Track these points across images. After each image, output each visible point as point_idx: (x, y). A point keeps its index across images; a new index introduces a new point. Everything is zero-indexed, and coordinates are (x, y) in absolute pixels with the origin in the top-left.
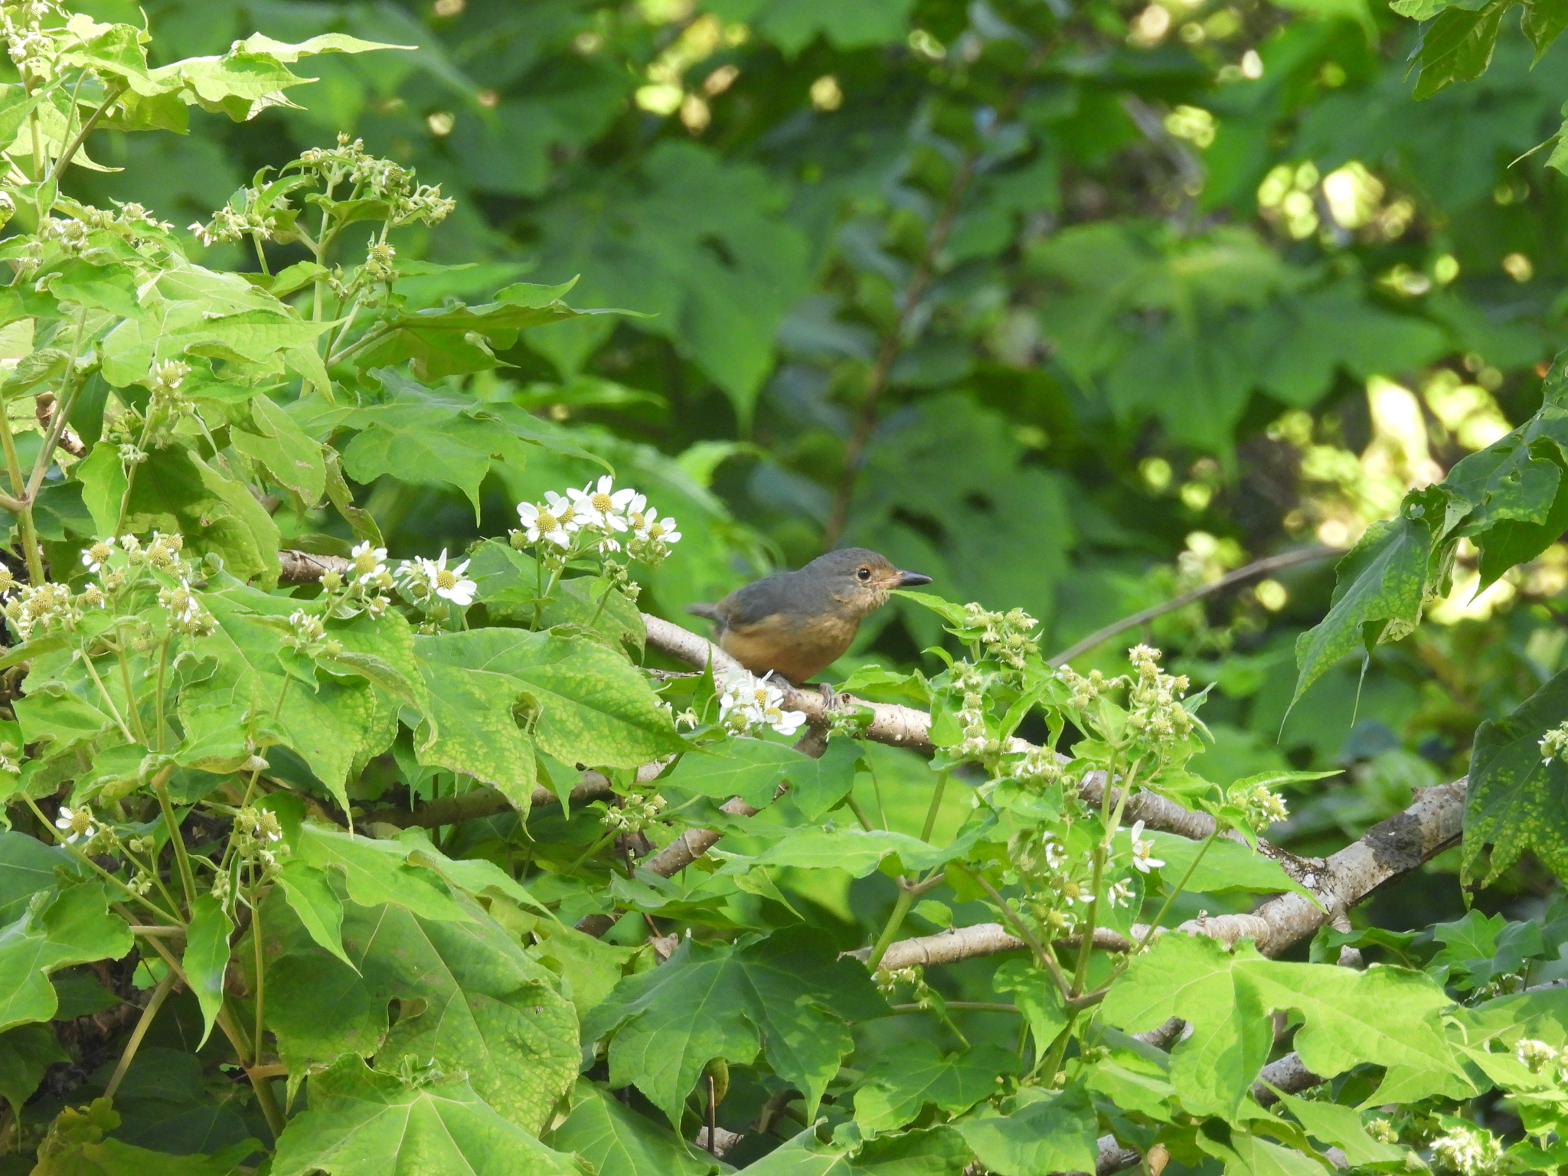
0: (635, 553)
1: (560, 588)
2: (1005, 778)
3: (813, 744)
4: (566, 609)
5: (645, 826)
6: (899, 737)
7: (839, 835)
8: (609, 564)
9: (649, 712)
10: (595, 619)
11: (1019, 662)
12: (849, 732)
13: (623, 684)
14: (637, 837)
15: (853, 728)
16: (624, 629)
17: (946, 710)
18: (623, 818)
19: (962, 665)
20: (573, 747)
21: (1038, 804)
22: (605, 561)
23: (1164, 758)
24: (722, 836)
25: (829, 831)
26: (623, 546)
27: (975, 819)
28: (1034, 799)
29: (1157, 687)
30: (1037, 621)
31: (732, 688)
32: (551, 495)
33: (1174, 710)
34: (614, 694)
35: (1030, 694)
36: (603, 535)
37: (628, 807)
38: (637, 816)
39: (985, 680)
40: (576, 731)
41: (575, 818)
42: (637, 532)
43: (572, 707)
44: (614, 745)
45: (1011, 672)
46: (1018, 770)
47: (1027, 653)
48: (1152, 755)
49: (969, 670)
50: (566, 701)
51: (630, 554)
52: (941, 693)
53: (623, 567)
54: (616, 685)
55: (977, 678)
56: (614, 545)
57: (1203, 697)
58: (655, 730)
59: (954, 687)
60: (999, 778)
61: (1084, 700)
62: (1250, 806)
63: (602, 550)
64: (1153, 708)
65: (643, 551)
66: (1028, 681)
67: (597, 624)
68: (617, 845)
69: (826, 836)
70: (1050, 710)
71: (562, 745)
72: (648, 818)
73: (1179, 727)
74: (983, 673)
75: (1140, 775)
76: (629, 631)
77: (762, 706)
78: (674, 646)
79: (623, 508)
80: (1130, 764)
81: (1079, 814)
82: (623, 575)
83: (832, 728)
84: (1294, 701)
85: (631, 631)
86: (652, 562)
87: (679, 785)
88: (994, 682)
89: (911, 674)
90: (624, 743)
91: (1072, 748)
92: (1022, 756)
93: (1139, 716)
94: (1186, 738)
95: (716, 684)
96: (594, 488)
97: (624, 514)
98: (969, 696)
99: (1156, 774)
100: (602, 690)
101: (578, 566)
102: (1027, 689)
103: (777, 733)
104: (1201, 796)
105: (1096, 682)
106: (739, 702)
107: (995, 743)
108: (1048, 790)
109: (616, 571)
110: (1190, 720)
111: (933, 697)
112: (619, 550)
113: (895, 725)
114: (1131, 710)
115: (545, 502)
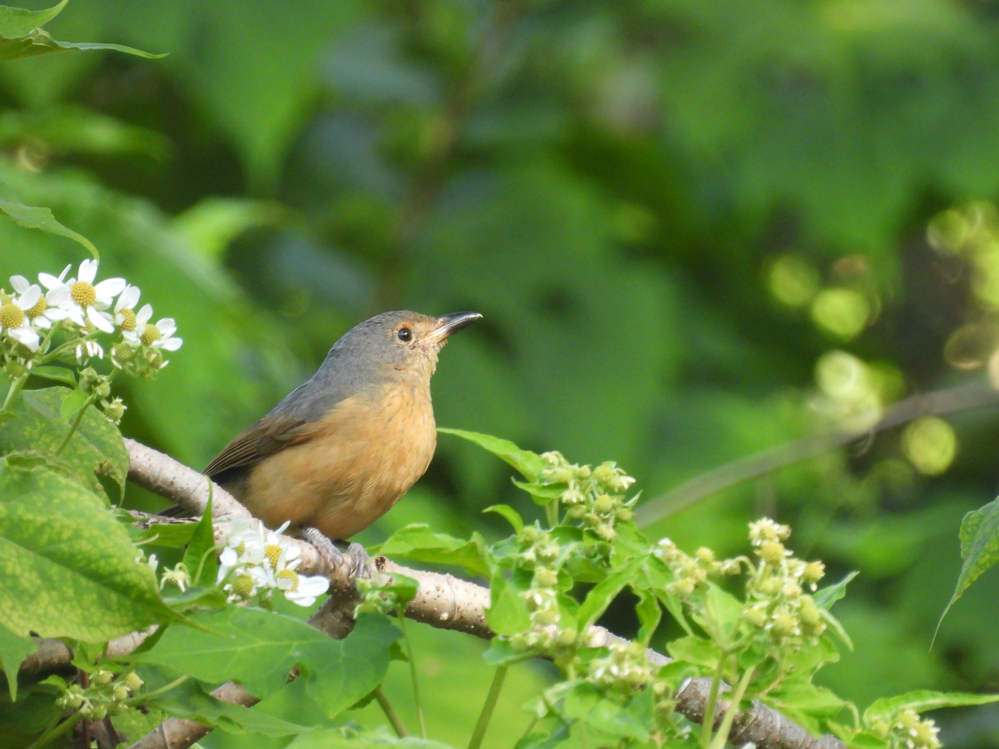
0: (122, 361)
1: (21, 400)
2: (580, 681)
3: (335, 619)
4: (28, 428)
5: (113, 711)
6: (445, 616)
7: (365, 739)
8: (88, 373)
9: (127, 571)
10: (64, 446)
11: (607, 531)
12: (384, 607)
13: (96, 532)
14: (102, 726)
15: (389, 603)
16: (99, 457)
17: (510, 587)
18: (87, 700)
19: (534, 530)
20: (26, 610)
21: (622, 716)
22: (82, 368)
23: (785, 665)
24: (210, 730)
25: (350, 736)
26: (107, 350)
27: (538, 729)
28: (616, 709)
29: (782, 574)
30: (632, 480)
31: (236, 541)
32: (18, 281)
33: (802, 606)
34: (84, 546)
35: (619, 574)
36: (82, 335)
37: (93, 686)
38: (105, 698)
39: (562, 551)
40: (32, 591)
41: (25, 695)
42: (125, 334)
43: (29, 558)
44: (79, 611)
45: (596, 544)
46: (600, 669)
47: (618, 520)
48: (770, 661)
49: (542, 538)
50: (22, 550)
51: (115, 363)
52: (505, 565)
53: (105, 378)
54: (86, 534)
55: (552, 548)
56: (95, 349)
57: (840, 590)
58: (134, 595)
59: (522, 558)
60: (573, 680)
61: (688, 585)
62: (893, 734)
63: (79, 354)
64: (776, 601)
65: (132, 359)
66: (617, 557)
67: (67, 450)
68: (76, 734)
69: (345, 742)
70: (643, 597)
71: (13, 608)
72: (118, 701)
73: (808, 628)
74: (561, 543)
75: (754, 686)
76: (108, 461)
77: (274, 567)
78: (164, 482)
79: (109, 302)
80: (741, 671)
81: (672, 733)
82: (104, 389)
83: (363, 600)
84: (955, 598)
85: (110, 460)
86: (142, 374)
87: (163, 663)
88: (573, 554)
89: (467, 537)
90: (93, 609)
91: (669, 646)
92: (604, 651)
93: (757, 610)
94: (815, 642)
95: (216, 533)
96: (74, 273)
97: (111, 310)
98: (541, 571)
99: (774, 686)
100: (69, 539)
101: (47, 373)
102: (616, 567)
103: (291, 603)
104: (831, 717)
105: (704, 563)
106: (244, 560)
107: (570, 634)
108: (636, 701)
109: (95, 383)
110: (822, 619)
111: (494, 571)
112: (101, 356)
113: (441, 600)
114: (748, 602)
115: (10, 290)
